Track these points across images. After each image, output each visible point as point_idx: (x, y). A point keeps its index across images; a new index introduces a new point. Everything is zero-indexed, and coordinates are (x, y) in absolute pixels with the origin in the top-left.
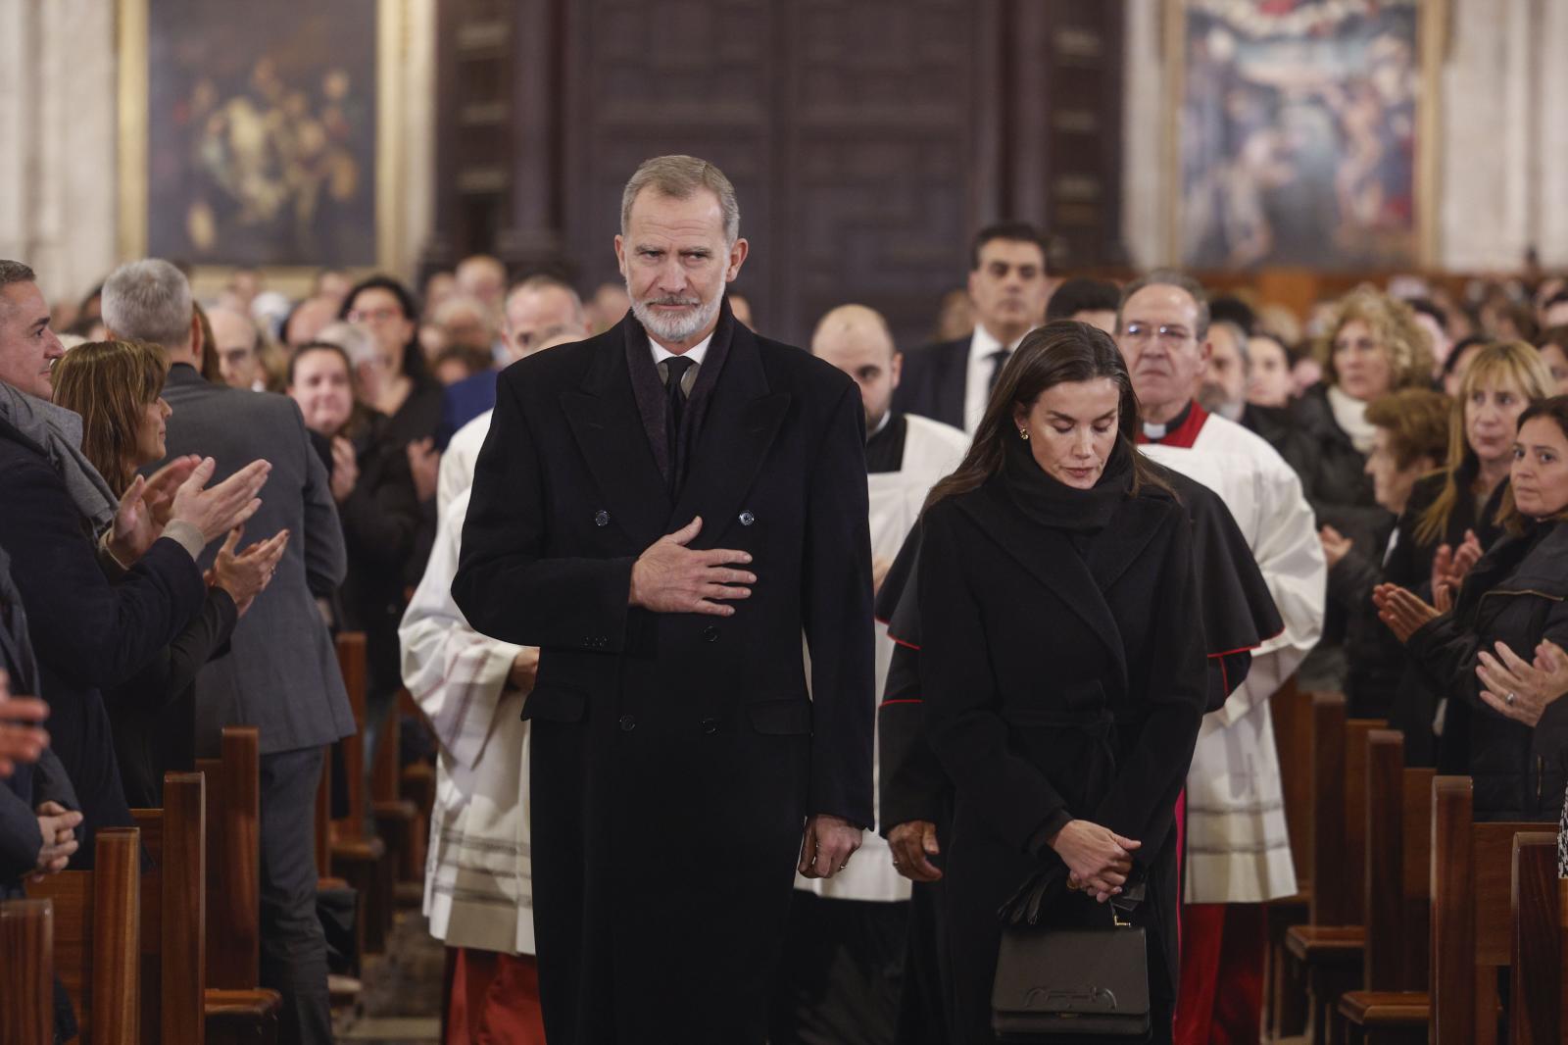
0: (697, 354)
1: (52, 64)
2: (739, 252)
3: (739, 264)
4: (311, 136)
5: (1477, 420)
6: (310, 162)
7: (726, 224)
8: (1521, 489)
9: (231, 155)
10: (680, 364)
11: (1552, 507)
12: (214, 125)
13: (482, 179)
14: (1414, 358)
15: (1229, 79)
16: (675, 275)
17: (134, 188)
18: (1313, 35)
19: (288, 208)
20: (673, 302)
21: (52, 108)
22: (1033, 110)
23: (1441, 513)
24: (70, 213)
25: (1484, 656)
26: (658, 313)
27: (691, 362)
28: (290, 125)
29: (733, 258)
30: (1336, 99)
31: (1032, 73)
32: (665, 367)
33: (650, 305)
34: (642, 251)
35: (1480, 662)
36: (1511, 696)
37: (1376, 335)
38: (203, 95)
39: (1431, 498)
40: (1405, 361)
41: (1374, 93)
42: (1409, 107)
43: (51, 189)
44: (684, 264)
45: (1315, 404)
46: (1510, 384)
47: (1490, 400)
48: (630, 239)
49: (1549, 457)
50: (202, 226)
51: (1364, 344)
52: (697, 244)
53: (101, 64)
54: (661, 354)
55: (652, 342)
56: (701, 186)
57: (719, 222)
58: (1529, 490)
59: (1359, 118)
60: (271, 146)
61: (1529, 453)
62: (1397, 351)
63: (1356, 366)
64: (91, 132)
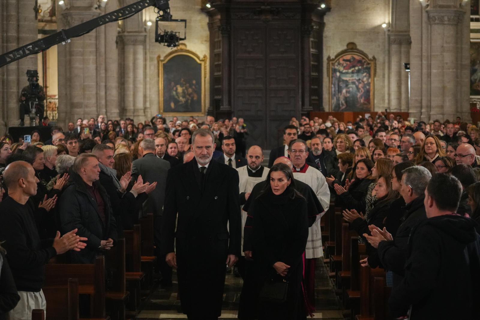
0: (207, 166)
1: (148, 79)
2: (215, 146)
3: (215, 148)
4: (190, 90)
5: (357, 159)
6: (190, 95)
7: (213, 141)
8: (358, 174)
9: (177, 93)
10: (203, 168)
11: (363, 177)
12: (175, 88)
13: (217, 97)
14: (349, 144)
15: (339, 80)
16: (205, 151)
17: (161, 99)
18: (353, 72)
19: (186, 102)
20: (204, 157)
21: (148, 86)
22: (307, 85)
23: (350, 174)
24: (151, 104)
25: (344, 211)
26: (202, 159)
27: (206, 168)
28: (187, 89)
29: (214, 147)
30: (357, 83)
31: (307, 79)
32: (201, 169)
33: (200, 157)
34: (198, 147)
35: (343, 212)
36: (348, 218)
37: (343, 141)
38: (173, 84)
39: (349, 172)
40: (348, 145)
41: (363, 82)
42: (369, 84)
43: (148, 99)
44: (207, 149)
45: (333, 152)
46: (363, 154)
47: (359, 156)
48: (195, 145)
49: (363, 169)
50: (172, 105)
51: (341, 142)
52: (209, 145)
53: (156, 79)
54: (200, 166)
55: (198, 164)
56: (208, 134)
57: (212, 141)
58: (360, 174)
59: (360, 86)
60: (183, 92)
61: (359, 168)
62: (346, 143)
63: (339, 146)
64: (155, 89)
